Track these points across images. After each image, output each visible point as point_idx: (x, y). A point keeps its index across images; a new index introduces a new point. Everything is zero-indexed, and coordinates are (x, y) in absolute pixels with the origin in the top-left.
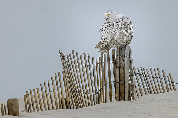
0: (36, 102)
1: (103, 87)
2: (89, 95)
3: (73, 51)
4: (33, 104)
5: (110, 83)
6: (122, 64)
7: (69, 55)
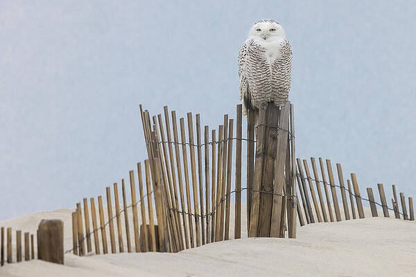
0: (95, 231)
1: (222, 201)
2: (193, 218)
3: (165, 108)
4: (88, 235)
5: (238, 192)
6: (270, 148)
7: (157, 117)
